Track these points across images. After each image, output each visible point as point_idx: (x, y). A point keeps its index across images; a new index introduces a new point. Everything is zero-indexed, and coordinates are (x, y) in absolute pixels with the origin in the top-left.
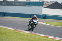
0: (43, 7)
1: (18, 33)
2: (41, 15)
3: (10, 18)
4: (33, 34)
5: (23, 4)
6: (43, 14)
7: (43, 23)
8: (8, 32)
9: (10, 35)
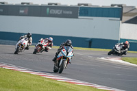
0: (121, 20)
2: (117, 41)
5: (71, 13)
7: (121, 61)
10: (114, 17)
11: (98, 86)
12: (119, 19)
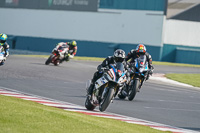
0: (165, 14)
1: (64, 117)
2: (159, 48)
3: (34, 59)
4: (124, 123)
5: (86, 3)
6: (166, 42)
7: (165, 80)
8: (28, 113)
9: (35, 127)
10: (154, 10)
11: (128, 118)
12: (162, 13)
